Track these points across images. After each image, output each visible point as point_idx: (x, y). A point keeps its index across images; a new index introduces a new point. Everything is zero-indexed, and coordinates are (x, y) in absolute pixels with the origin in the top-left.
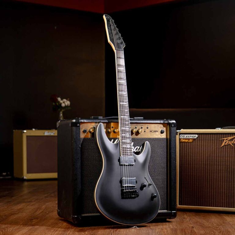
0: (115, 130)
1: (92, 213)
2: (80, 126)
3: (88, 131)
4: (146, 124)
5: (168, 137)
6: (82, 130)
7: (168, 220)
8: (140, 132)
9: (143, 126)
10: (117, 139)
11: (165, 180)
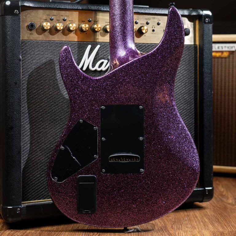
0: (95, 26)
1: (45, 199)
2: (19, 13)
3: (37, 26)
4: (156, 17)
5: (197, 43)
6: (26, 24)
8: (144, 31)
9: (149, 19)
10: (97, 44)
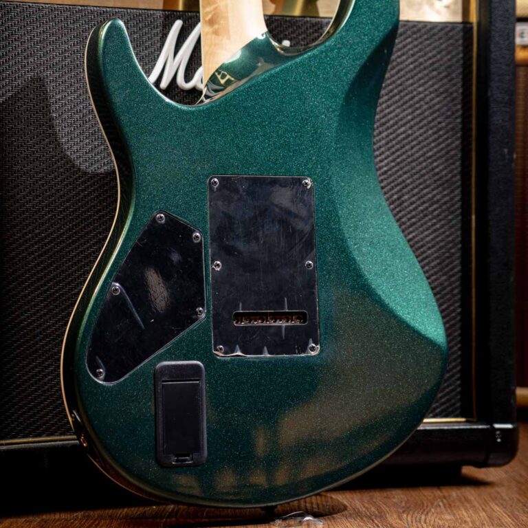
1: (52, 434)
5: (474, 18)
7: (468, 470)
11: (456, 251)
